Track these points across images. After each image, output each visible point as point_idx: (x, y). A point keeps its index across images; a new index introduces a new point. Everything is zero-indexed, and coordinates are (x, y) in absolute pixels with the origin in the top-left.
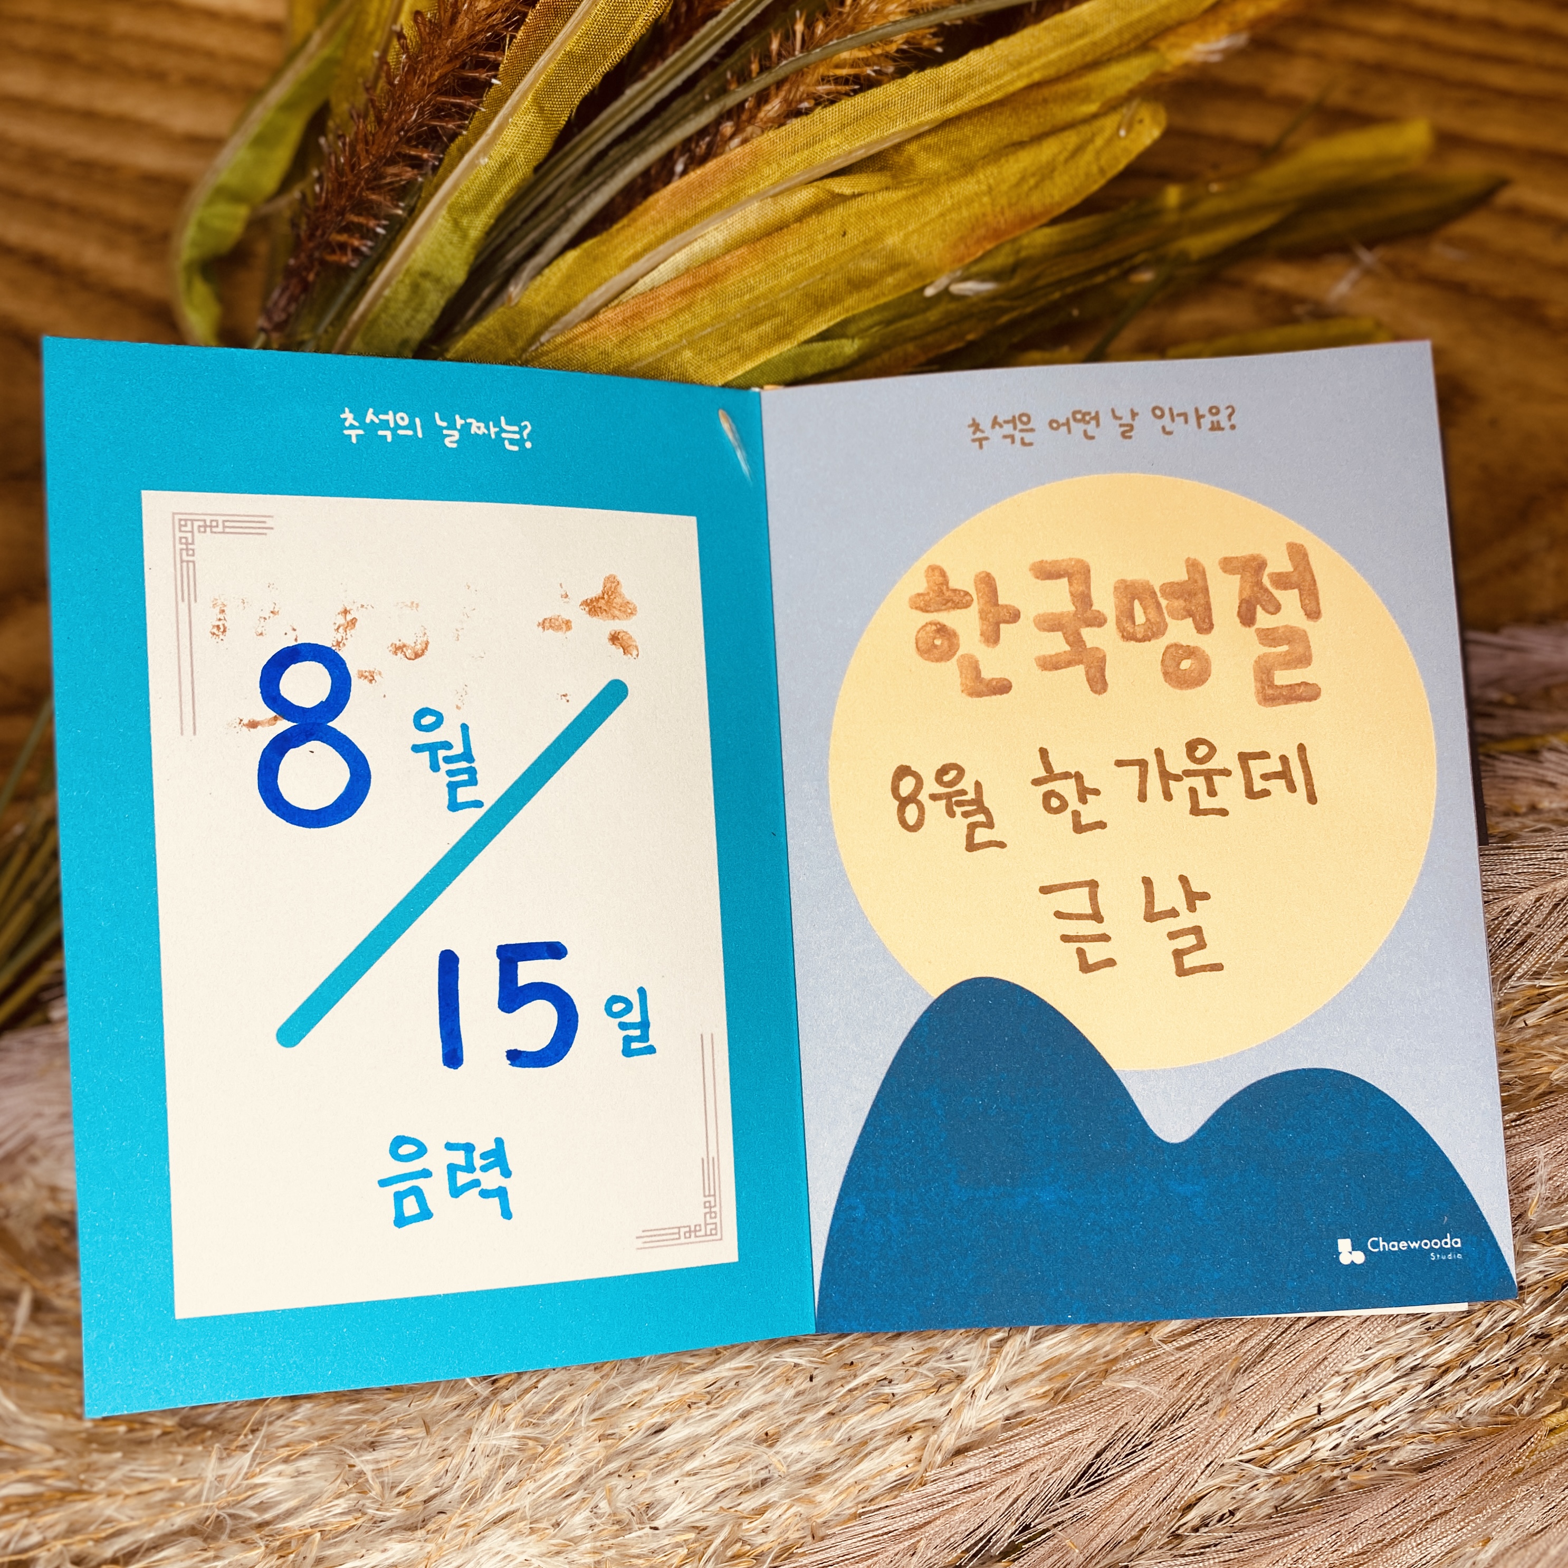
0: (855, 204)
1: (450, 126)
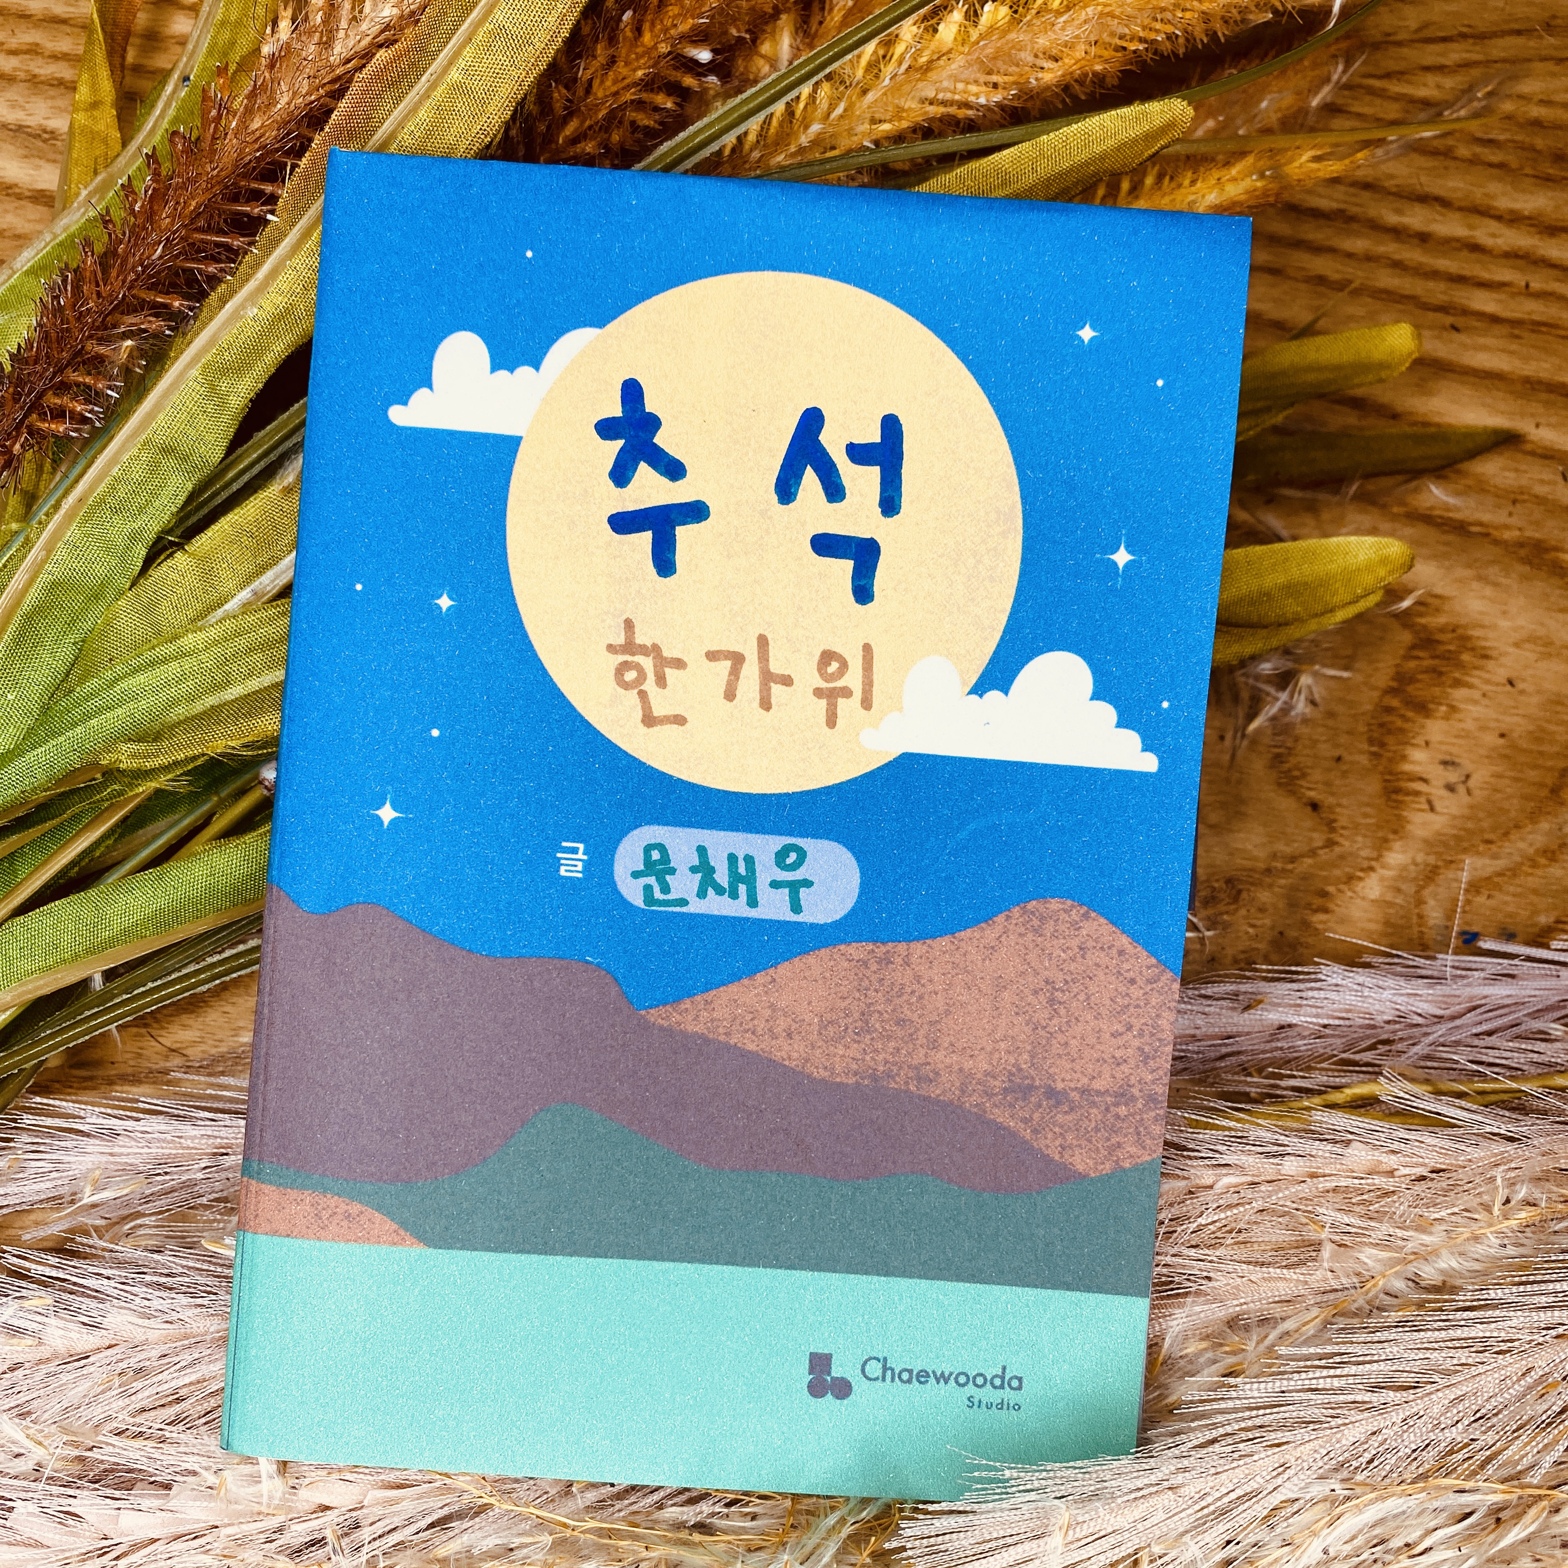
1: (210, 269)
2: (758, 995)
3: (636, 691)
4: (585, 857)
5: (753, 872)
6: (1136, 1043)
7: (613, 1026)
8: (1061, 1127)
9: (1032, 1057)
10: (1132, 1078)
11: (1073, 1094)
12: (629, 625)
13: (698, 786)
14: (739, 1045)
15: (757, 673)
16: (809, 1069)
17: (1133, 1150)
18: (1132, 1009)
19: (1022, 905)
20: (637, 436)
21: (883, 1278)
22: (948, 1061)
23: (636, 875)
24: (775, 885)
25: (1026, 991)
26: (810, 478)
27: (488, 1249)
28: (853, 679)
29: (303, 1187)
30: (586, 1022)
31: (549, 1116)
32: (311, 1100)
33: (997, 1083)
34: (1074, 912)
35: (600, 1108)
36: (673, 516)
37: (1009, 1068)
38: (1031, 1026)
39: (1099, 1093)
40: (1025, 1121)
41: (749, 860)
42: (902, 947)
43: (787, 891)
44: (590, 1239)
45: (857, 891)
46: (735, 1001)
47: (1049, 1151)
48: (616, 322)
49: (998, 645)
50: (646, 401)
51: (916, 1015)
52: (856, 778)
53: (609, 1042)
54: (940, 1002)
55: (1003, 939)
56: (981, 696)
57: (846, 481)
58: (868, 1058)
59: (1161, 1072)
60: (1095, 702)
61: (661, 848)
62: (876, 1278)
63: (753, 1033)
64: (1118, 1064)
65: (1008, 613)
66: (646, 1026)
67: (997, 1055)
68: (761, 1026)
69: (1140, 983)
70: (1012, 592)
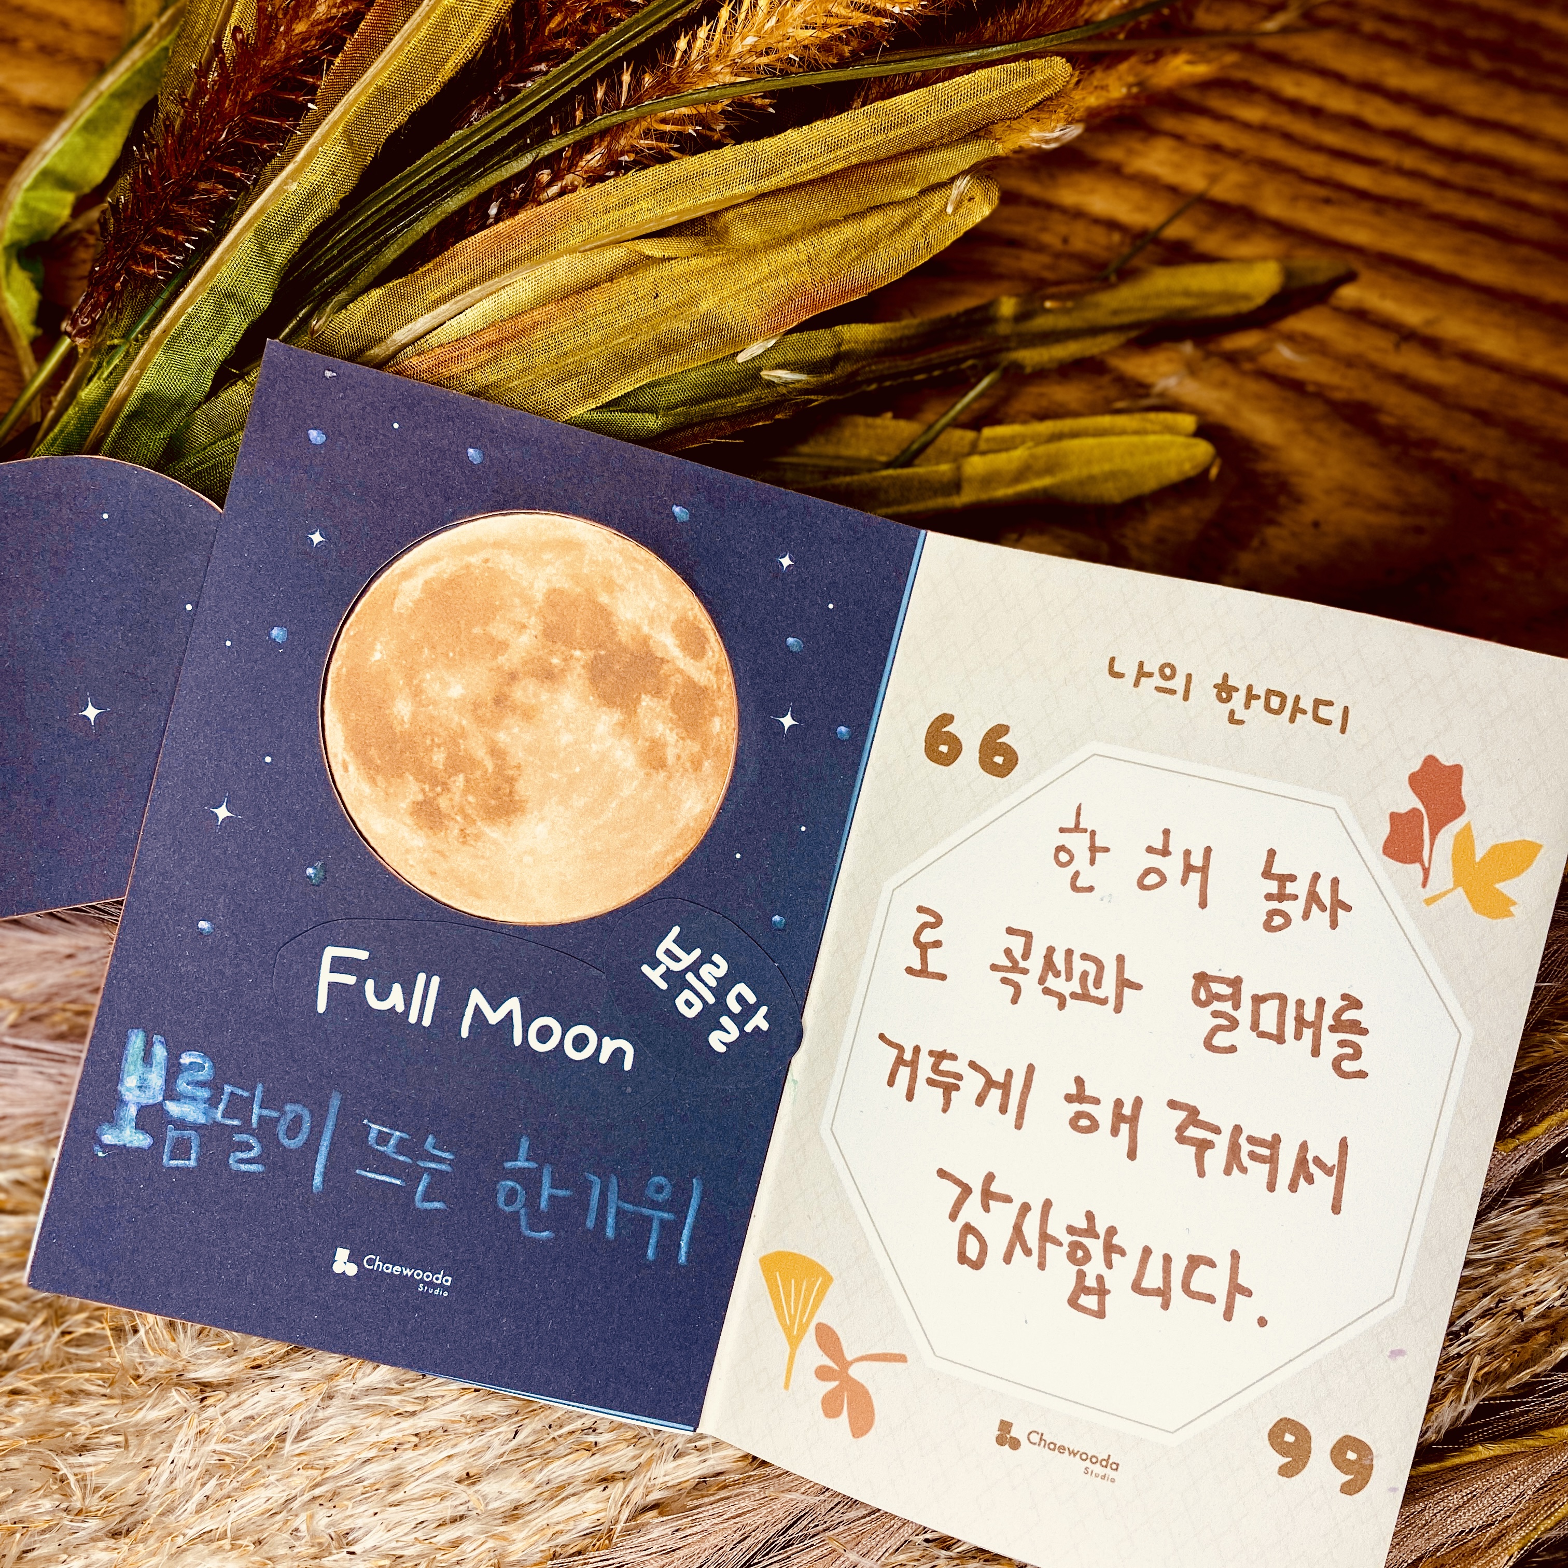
0: (667, 266)
1: (264, 146)
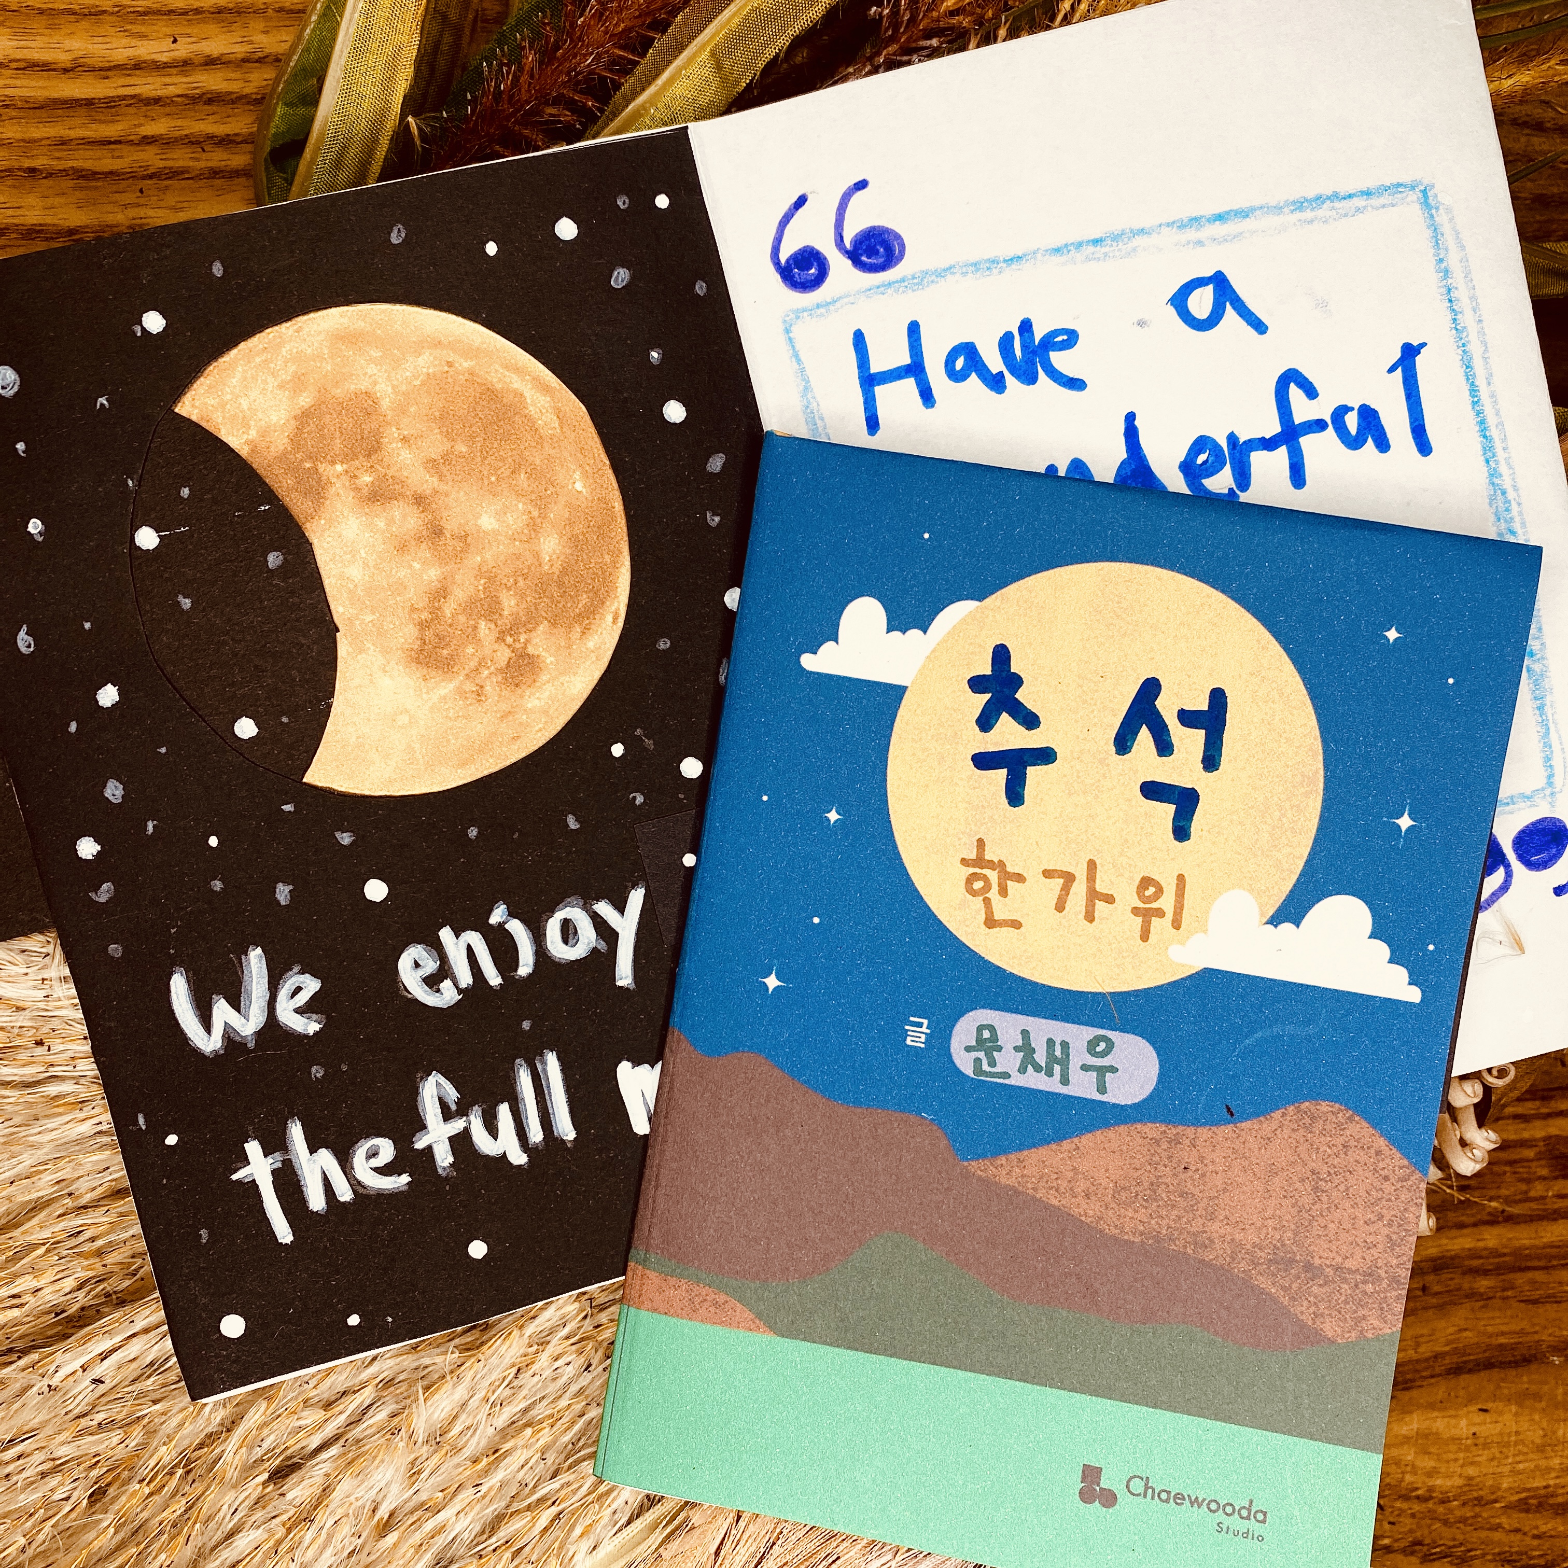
2: (1062, 1159)
3: (981, 898)
4: (928, 1031)
5: (1068, 1055)
6: (1386, 1231)
7: (940, 1173)
8: (1316, 1298)
9: (1296, 1235)
10: (1380, 1260)
11: (1328, 1270)
12: (981, 843)
13: (1027, 980)
14: (1044, 1199)
15: (1085, 890)
16: (1102, 1226)
17: (1376, 1323)
18: (1384, 1202)
19: (1297, 1105)
20: (1002, 692)
21: (1151, 1409)
22: (1222, 1231)
23: (968, 1049)
24: (1085, 1068)
25: (1295, 1178)
26: (1144, 736)
27: (825, 1343)
28: (1167, 902)
29: (681, 1276)
30: (919, 1166)
31: (882, 1241)
32: (693, 1207)
33: (1263, 1254)
34: (1340, 1115)
35: (924, 1239)
36: (1025, 758)
37: (1274, 1242)
38: (1297, 1208)
39: (1350, 1271)
40: (1283, 1288)
41: (1065, 1045)
42: (1190, 1131)
43: (1095, 1074)
44: (908, 1345)
45: (1155, 1080)
46: (1044, 1162)
47: (1303, 1317)
48: (994, 596)
49: (1294, 885)
50: (1012, 663)
51: (1197, 1190)
52: (1163, 985)
53: (935, 1185)
54: (1219, 1181)
55: (1278, 1132)
56: (1276, 926)
57: (1175, 740)
58: (1153, 1222)
59: (1405, 1259)
60: (1372, 940)
61: (991, 1028)
62: (1145, 1409)
63: (1057, 1190)
64: (1369, 1248)
65: (1304, 860)
66: (967, 1175)
67: (1264, 1230)
68: (1064, 1184)
69: (1392, 1180)
70: (1310, 843)
